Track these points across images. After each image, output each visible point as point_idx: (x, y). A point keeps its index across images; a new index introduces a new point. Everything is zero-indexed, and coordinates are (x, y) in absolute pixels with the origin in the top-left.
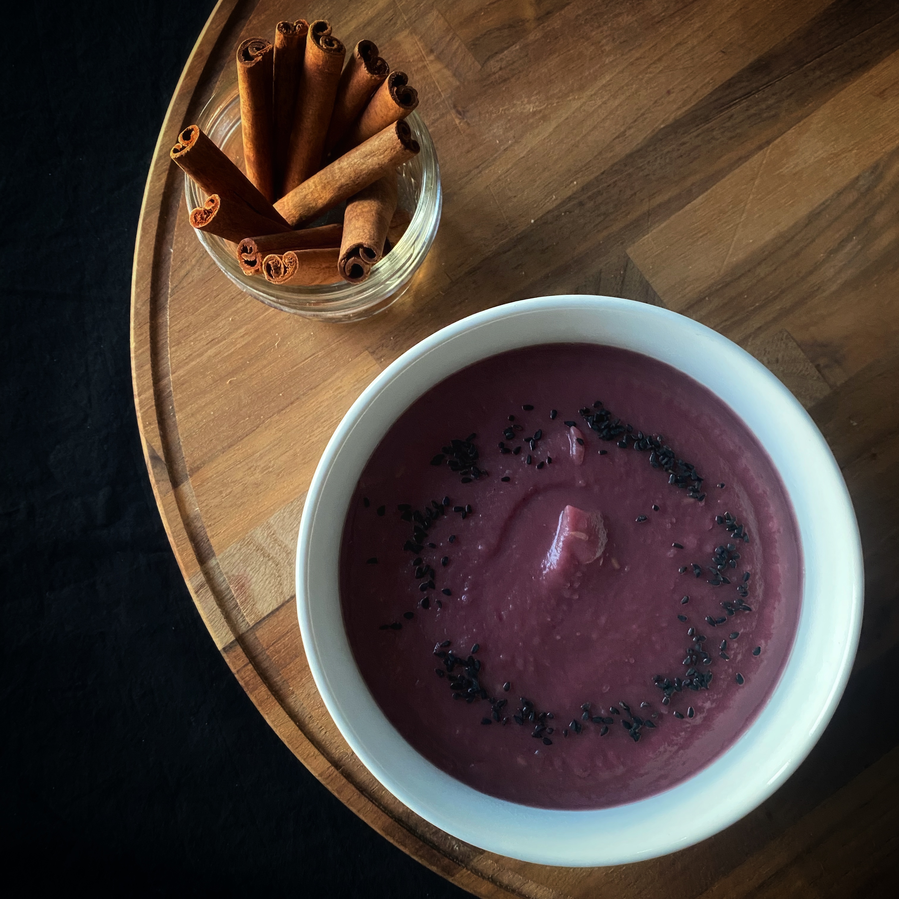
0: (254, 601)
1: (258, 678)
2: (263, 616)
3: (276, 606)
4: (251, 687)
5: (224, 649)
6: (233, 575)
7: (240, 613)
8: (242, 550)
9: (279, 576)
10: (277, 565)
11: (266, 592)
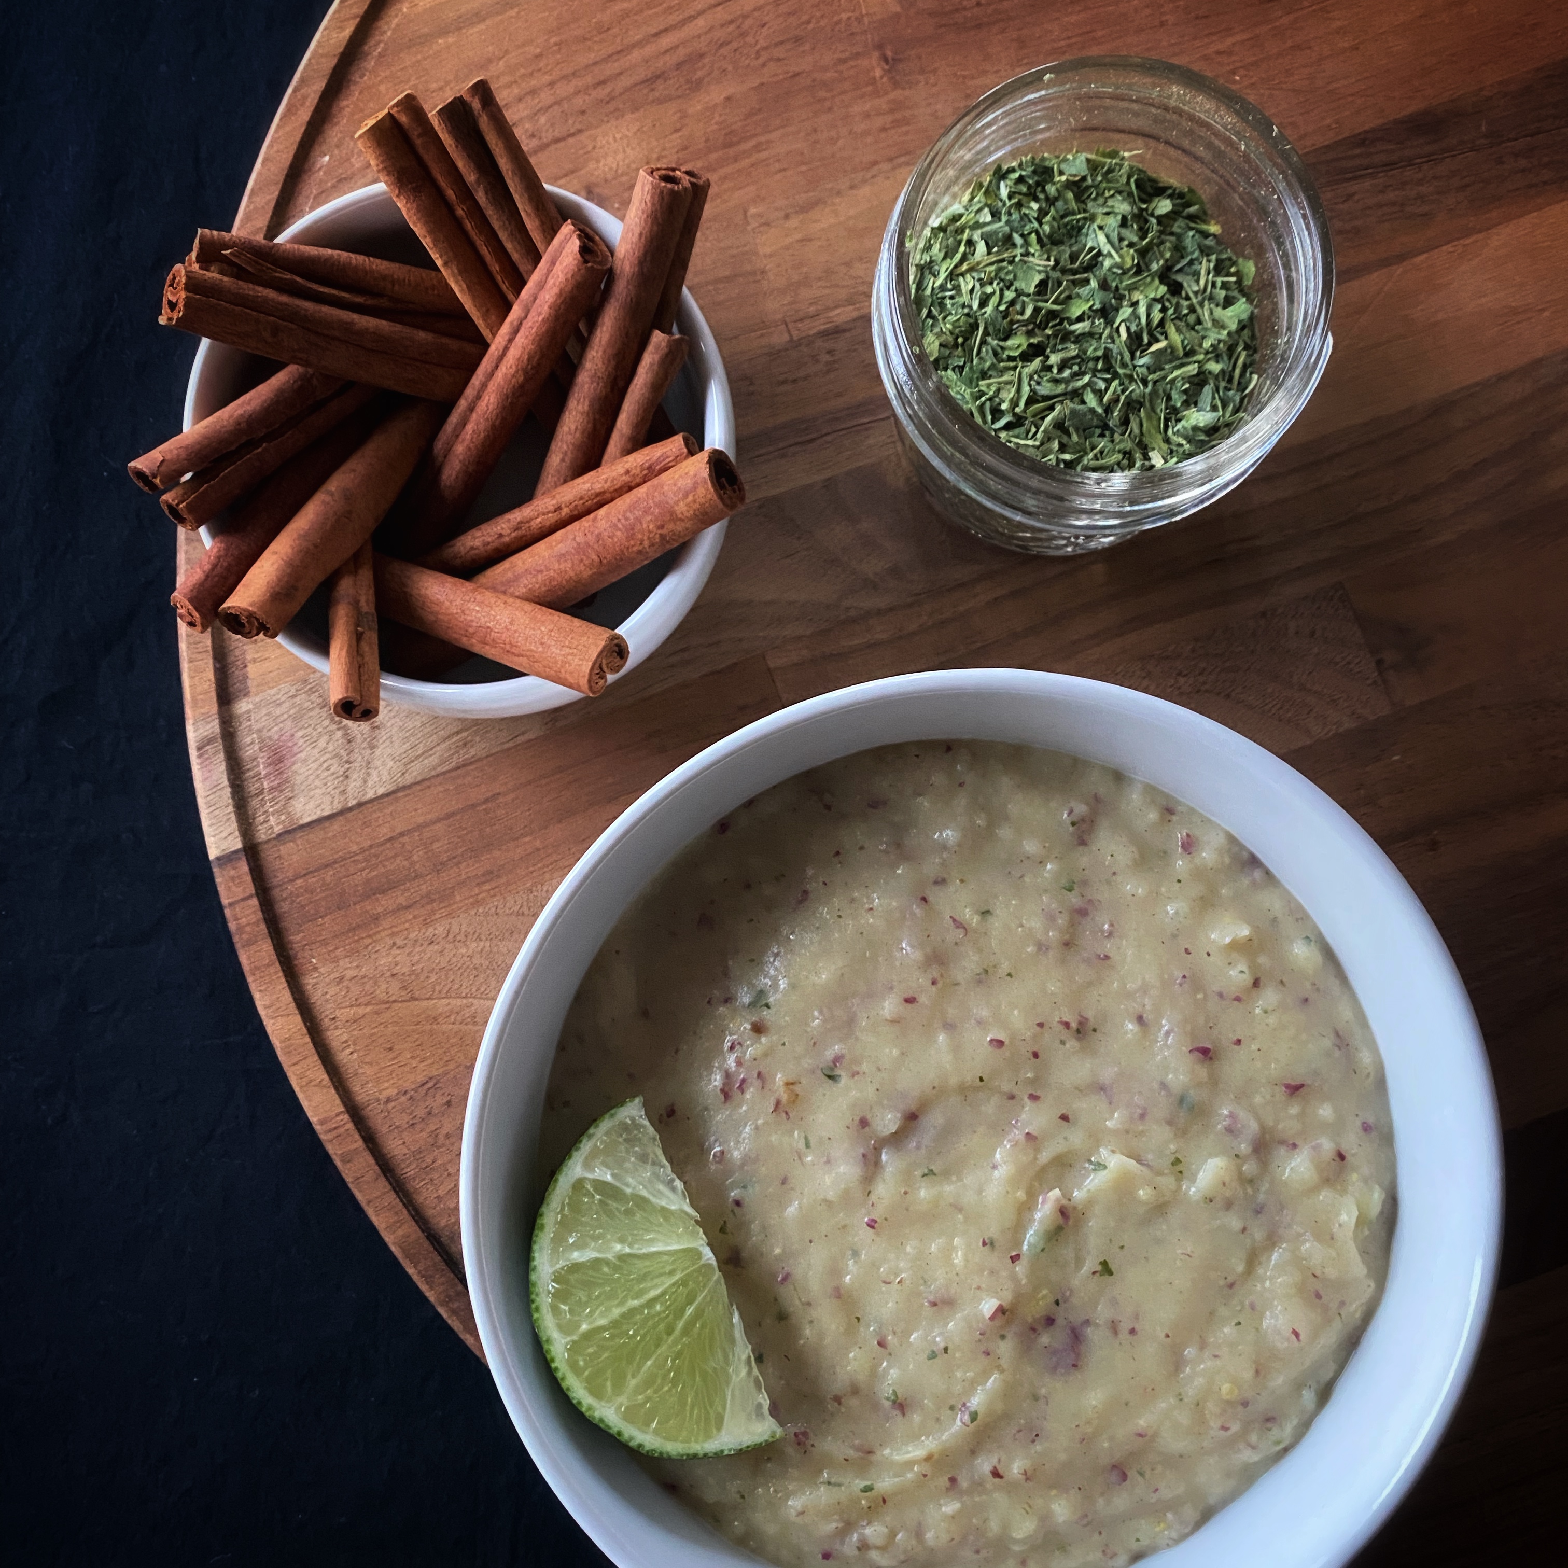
0: (293, 791)
1: (263, 926)
2: (302, 822)
3: (326, 813)
4: (245, 936)
5: (218, 859)
6: (270, 738)
7: (263, 806)
8: (298, 699)
9: (348, 762)
10: (349, 742)
11: (317, 782)
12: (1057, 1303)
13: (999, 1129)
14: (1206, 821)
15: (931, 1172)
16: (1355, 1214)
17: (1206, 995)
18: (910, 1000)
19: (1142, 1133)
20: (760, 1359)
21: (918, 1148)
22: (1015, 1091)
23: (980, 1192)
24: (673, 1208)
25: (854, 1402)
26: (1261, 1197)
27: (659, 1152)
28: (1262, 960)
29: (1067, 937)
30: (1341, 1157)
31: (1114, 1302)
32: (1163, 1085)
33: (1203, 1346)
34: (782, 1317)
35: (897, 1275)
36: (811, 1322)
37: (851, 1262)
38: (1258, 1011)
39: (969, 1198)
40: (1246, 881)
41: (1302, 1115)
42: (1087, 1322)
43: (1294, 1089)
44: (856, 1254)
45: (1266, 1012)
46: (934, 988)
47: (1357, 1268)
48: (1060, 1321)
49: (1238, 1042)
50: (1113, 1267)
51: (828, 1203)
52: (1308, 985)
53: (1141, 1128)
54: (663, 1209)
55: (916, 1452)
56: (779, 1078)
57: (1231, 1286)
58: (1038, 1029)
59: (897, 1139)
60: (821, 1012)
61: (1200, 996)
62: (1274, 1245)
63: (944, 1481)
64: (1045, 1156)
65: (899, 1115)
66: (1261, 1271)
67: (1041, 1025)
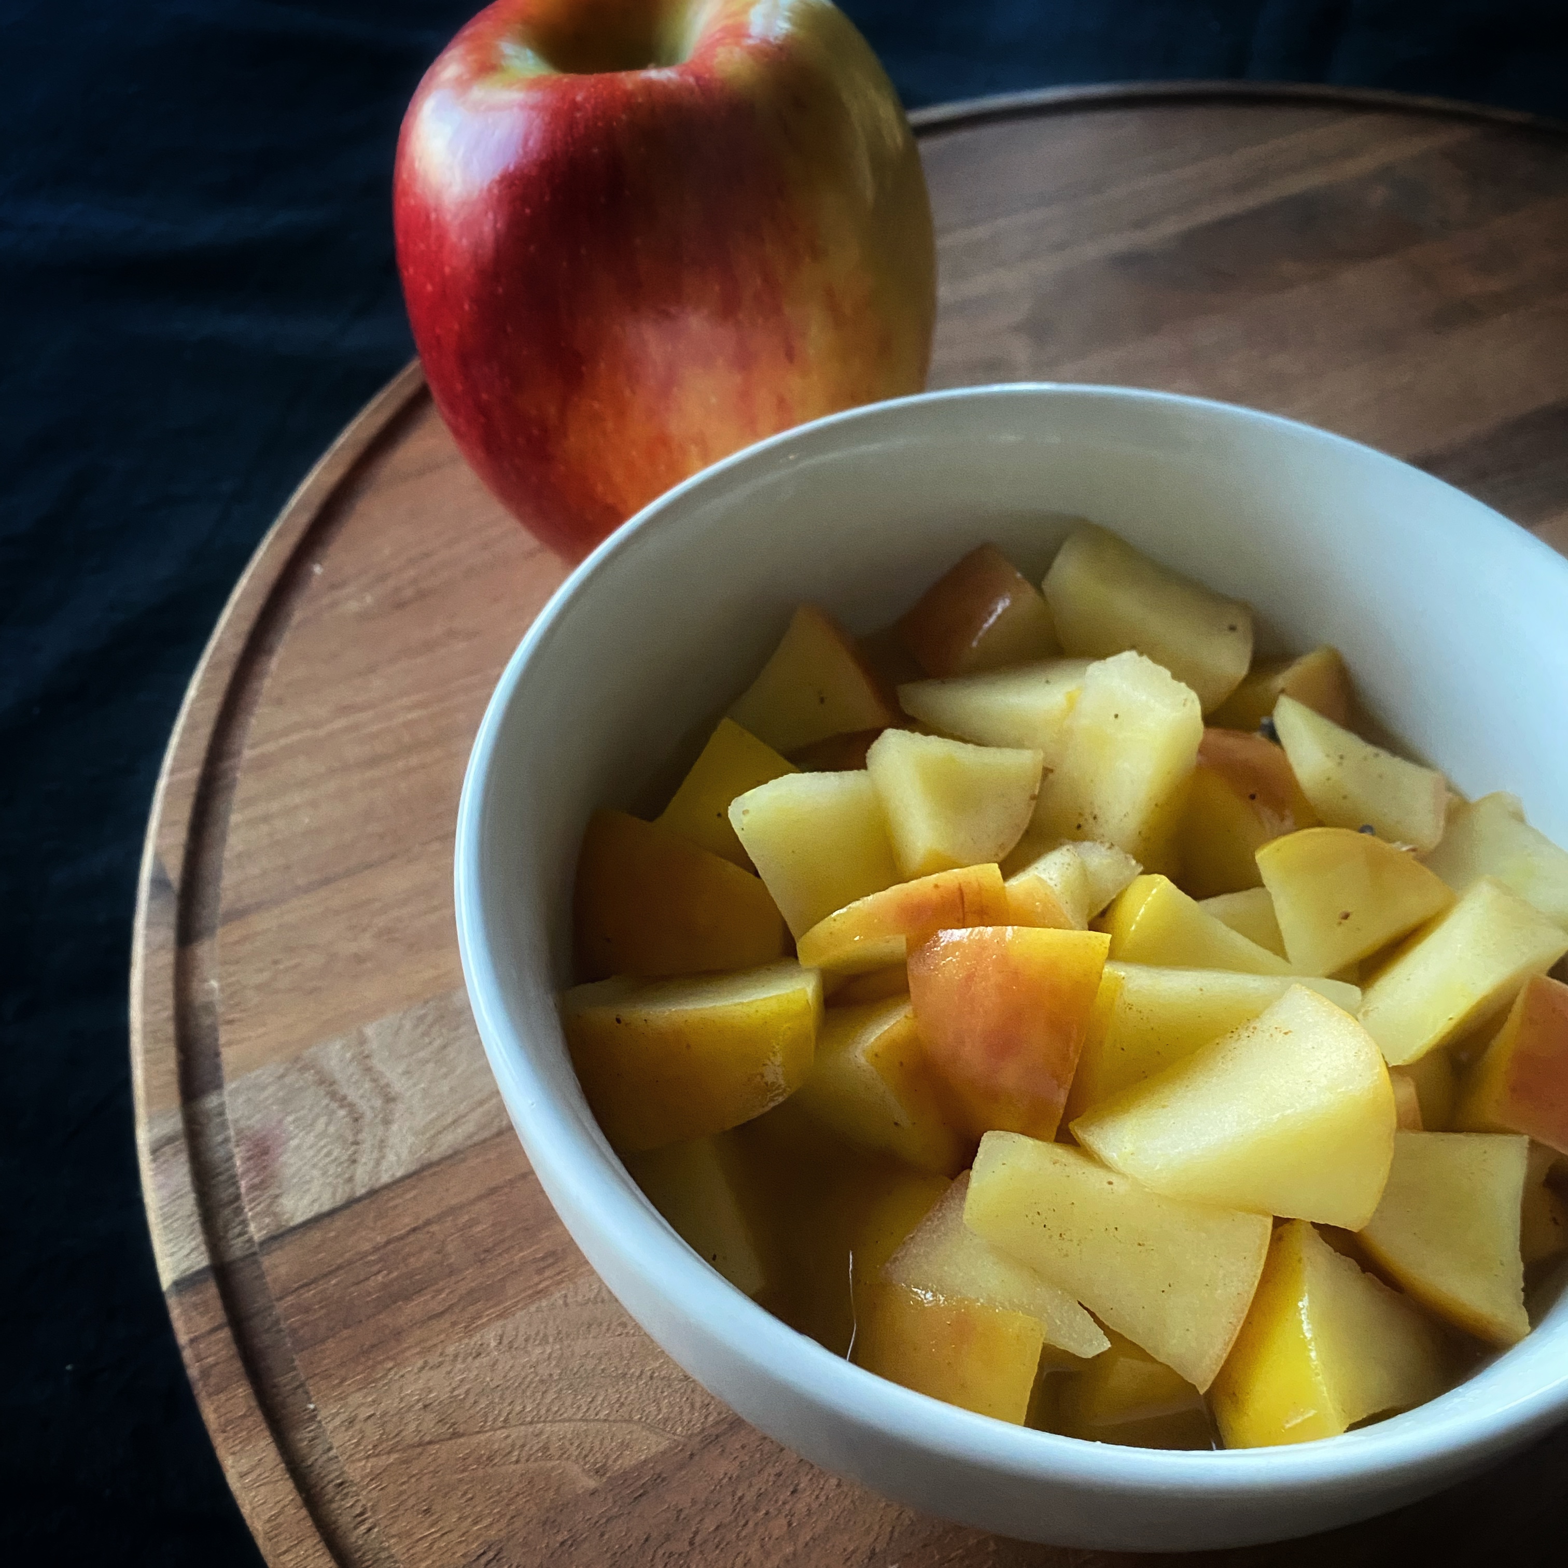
0: (280, 1187)
1: (238, 1365)
2: (292, 1224)
3: (326, 1207)
4: (210, 1382)
5: (173, 1284)
6: (250, 1128)
7: (239, 1213)
8: (287, 1079)
9: (356, 1143)
10: (356, 1120)
11: (316, 1173)
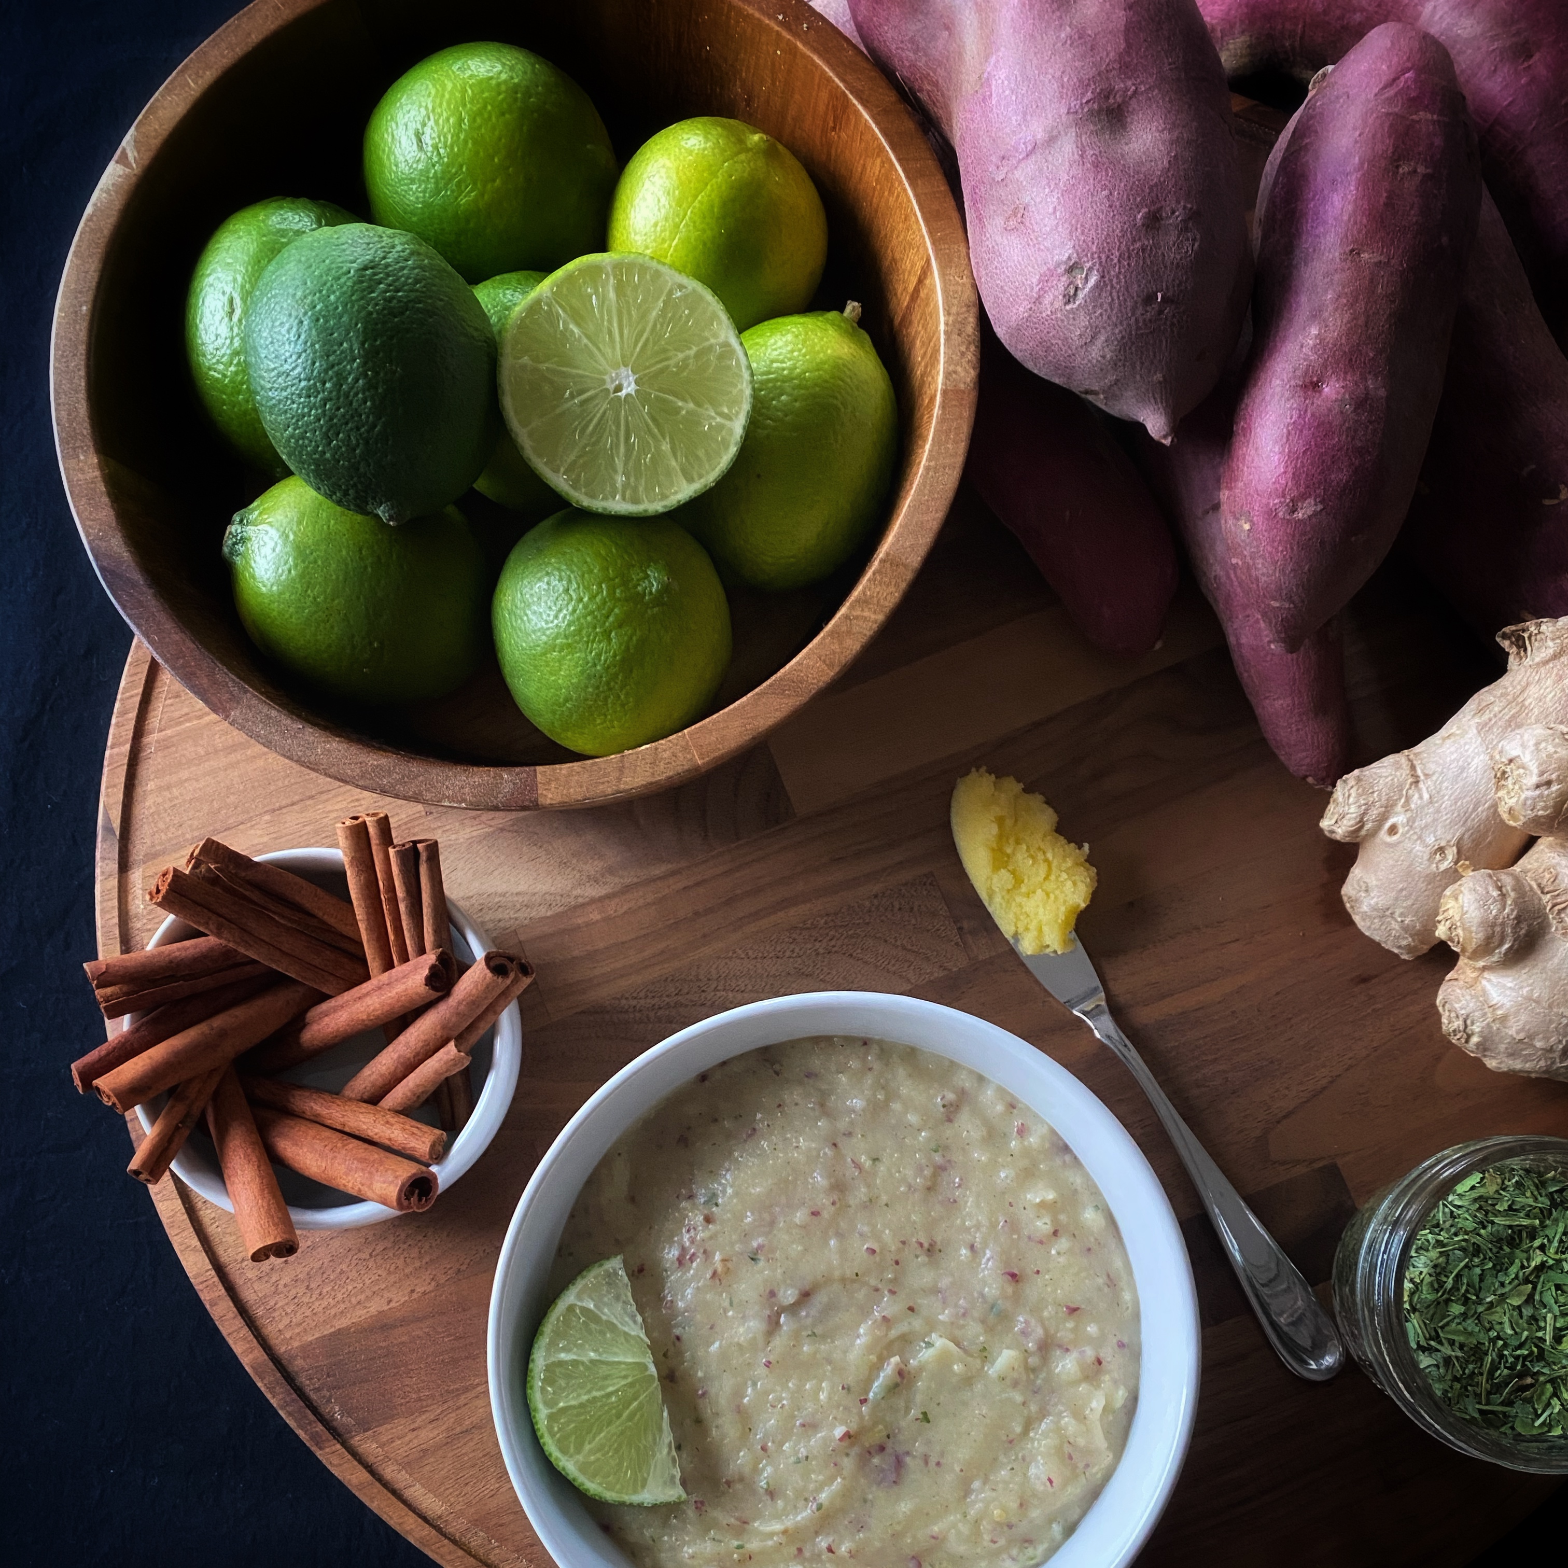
12: (888, 1437)
13: (865, 1312)
14: (1036, 1116)
15: (814, 1334)
16: (1104, 1403)
17: (1019, 1238)
18: (815, 1214)
19: (963, 1326)
20: (679, 1448)
21: (807, 1316)
22: (880, 1286)
23: (845, 1352)
24: (633, 1333)
25: (739, 1486)
26: (1039, 1382)
27: (629, 1294)
28: (1063, 1217)
29: (929, 1183)
30: (1099, 1362)
31: (928, 1442)
32: (982, 1295)
33: (986, 1481)
34: (699, 1421)
35: (780, 1401)
36: (717, 1427)
37: (749, 1390)
38: (1053, 1252)
39: (837, 1355)
40: (1058, 1162)
41: (1075, 1330)
42: (908, 1453)
43: (1073, 1310)
44: (754, 1384)
45: (1059, 1253)
46: (833, 1208)
47: (1100, 1441)
48: (889, 1450)
49: (1038, 1272)
50: (930, 1416)
51: (739, 1344)
52: (1092, 1240)
53: (962, 1322)
54: (626, 1334)
55: (777, 1527)
56: (718, 1257)
57: (1011, 1442)
58: (901, 1245)
59: (793, 1309)
60: (753, 1214)
61: (1015, 1237)
62: (1044, 1417)
63: (793, 1550)
64: (893, 1333)
65: (797, 1292)
66: (1032, 1434)
67: (904, 1243)
